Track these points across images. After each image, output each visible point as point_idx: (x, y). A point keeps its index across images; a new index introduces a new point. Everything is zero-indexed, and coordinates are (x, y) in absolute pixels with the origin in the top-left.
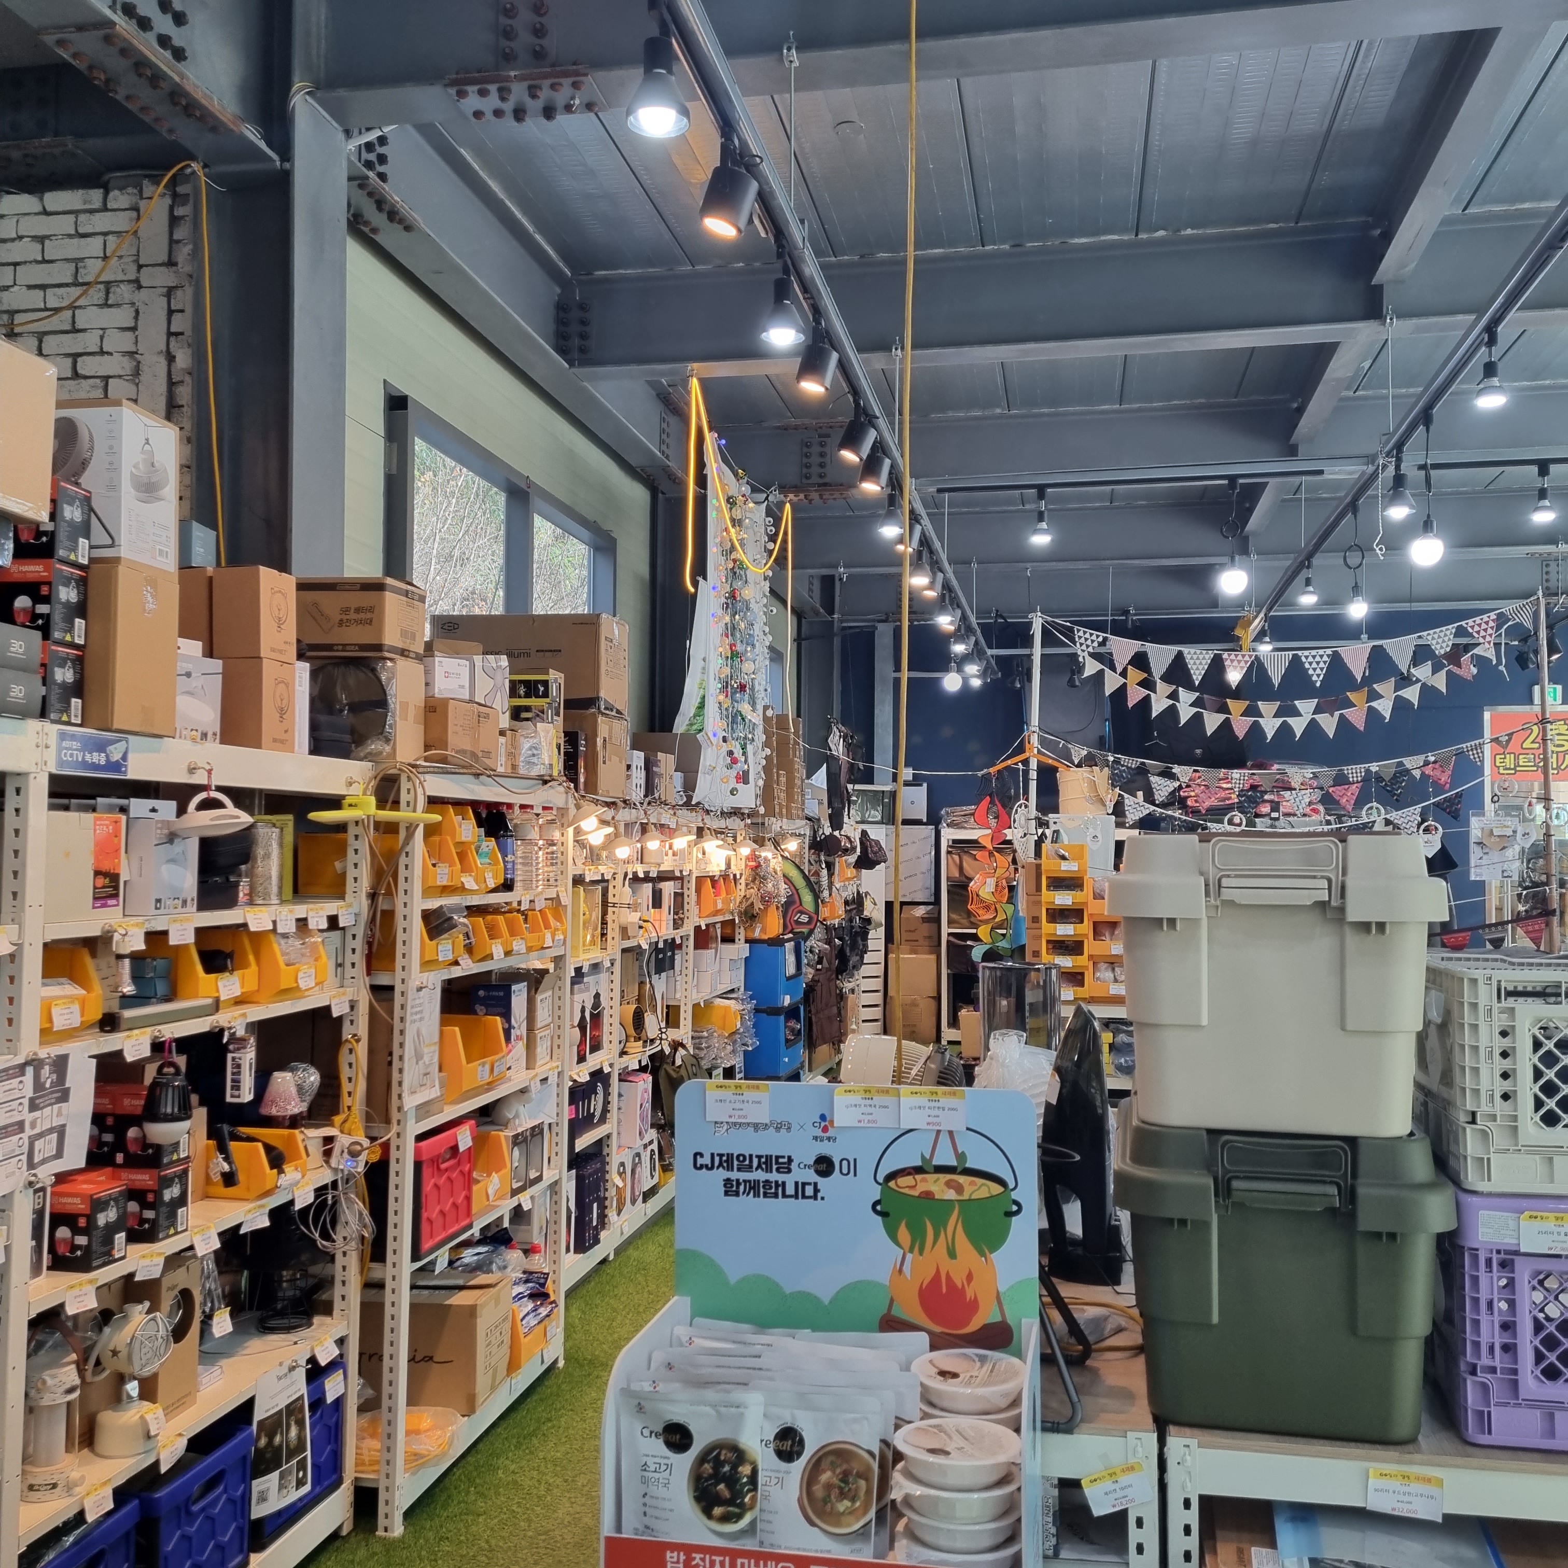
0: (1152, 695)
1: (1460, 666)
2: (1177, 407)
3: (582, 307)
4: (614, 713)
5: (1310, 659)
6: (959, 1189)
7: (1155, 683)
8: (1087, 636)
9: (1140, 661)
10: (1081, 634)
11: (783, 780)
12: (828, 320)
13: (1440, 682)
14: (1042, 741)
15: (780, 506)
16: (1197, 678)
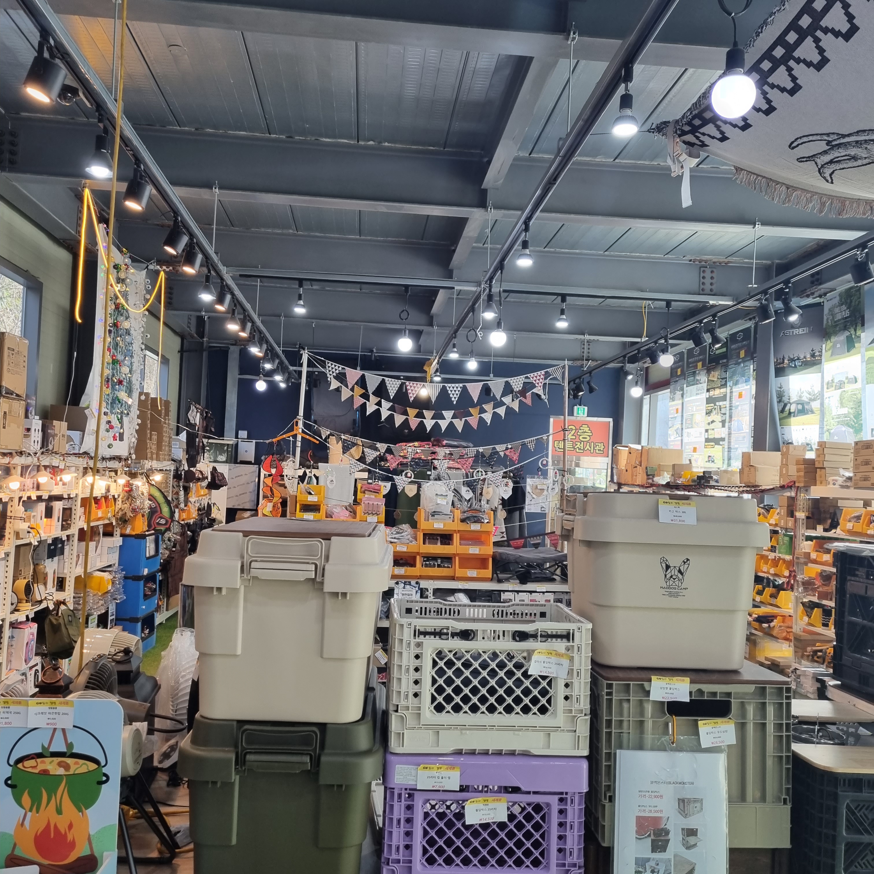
0: (367, 402)
1: (526, 398)
2: (392, 242)
3: (13, 134)
4: (14, 396)
5: (451, 389)
6: (67, 767)
7: (369, 396)
8: (333, 366)
9: (362, 382)
10: (330, 365)
11: (155, 437)
12: (146, 165)
13: (516, 406)
14: (305, 425)
15: (157, 273)
16: (392, 395)
